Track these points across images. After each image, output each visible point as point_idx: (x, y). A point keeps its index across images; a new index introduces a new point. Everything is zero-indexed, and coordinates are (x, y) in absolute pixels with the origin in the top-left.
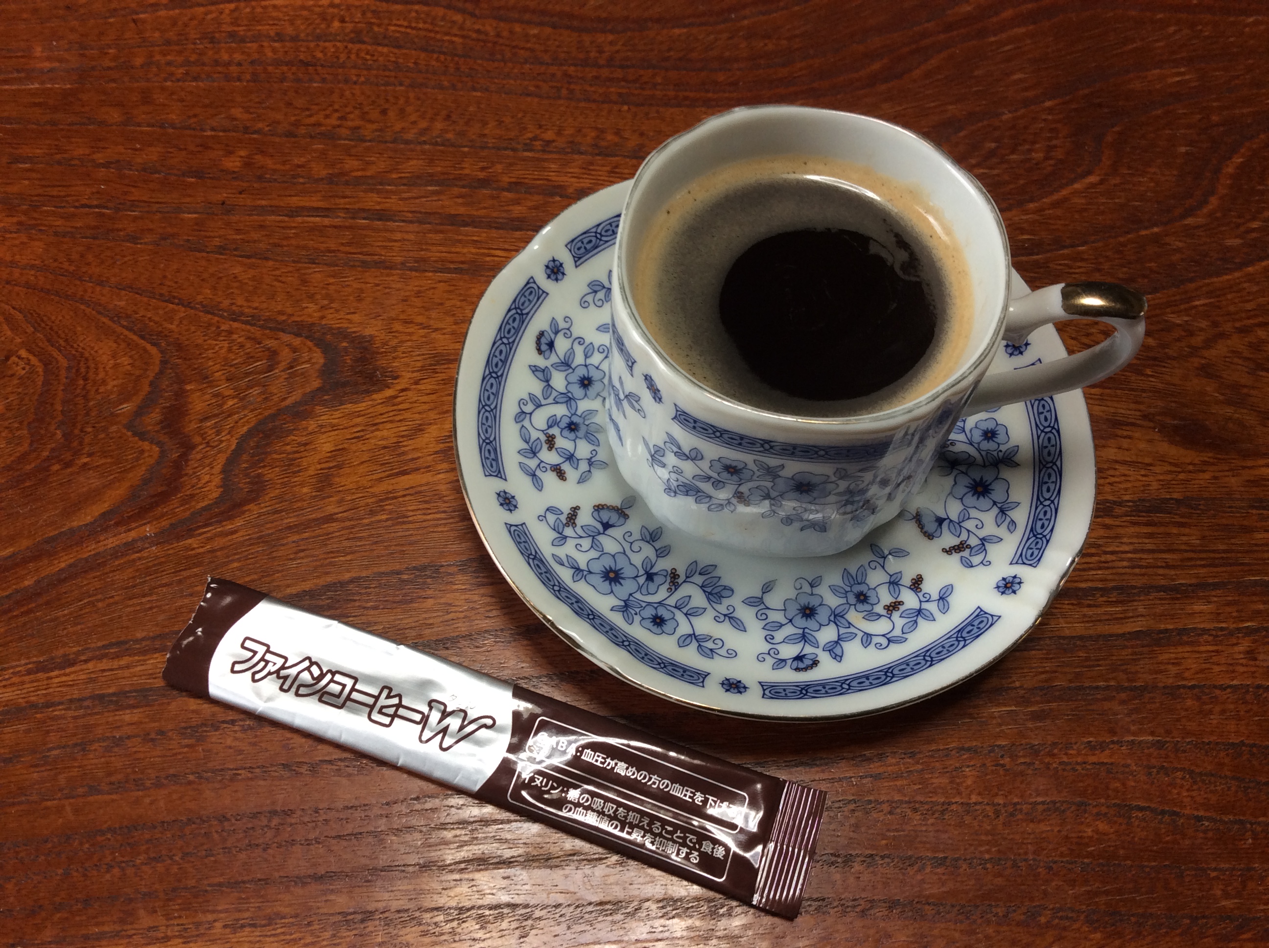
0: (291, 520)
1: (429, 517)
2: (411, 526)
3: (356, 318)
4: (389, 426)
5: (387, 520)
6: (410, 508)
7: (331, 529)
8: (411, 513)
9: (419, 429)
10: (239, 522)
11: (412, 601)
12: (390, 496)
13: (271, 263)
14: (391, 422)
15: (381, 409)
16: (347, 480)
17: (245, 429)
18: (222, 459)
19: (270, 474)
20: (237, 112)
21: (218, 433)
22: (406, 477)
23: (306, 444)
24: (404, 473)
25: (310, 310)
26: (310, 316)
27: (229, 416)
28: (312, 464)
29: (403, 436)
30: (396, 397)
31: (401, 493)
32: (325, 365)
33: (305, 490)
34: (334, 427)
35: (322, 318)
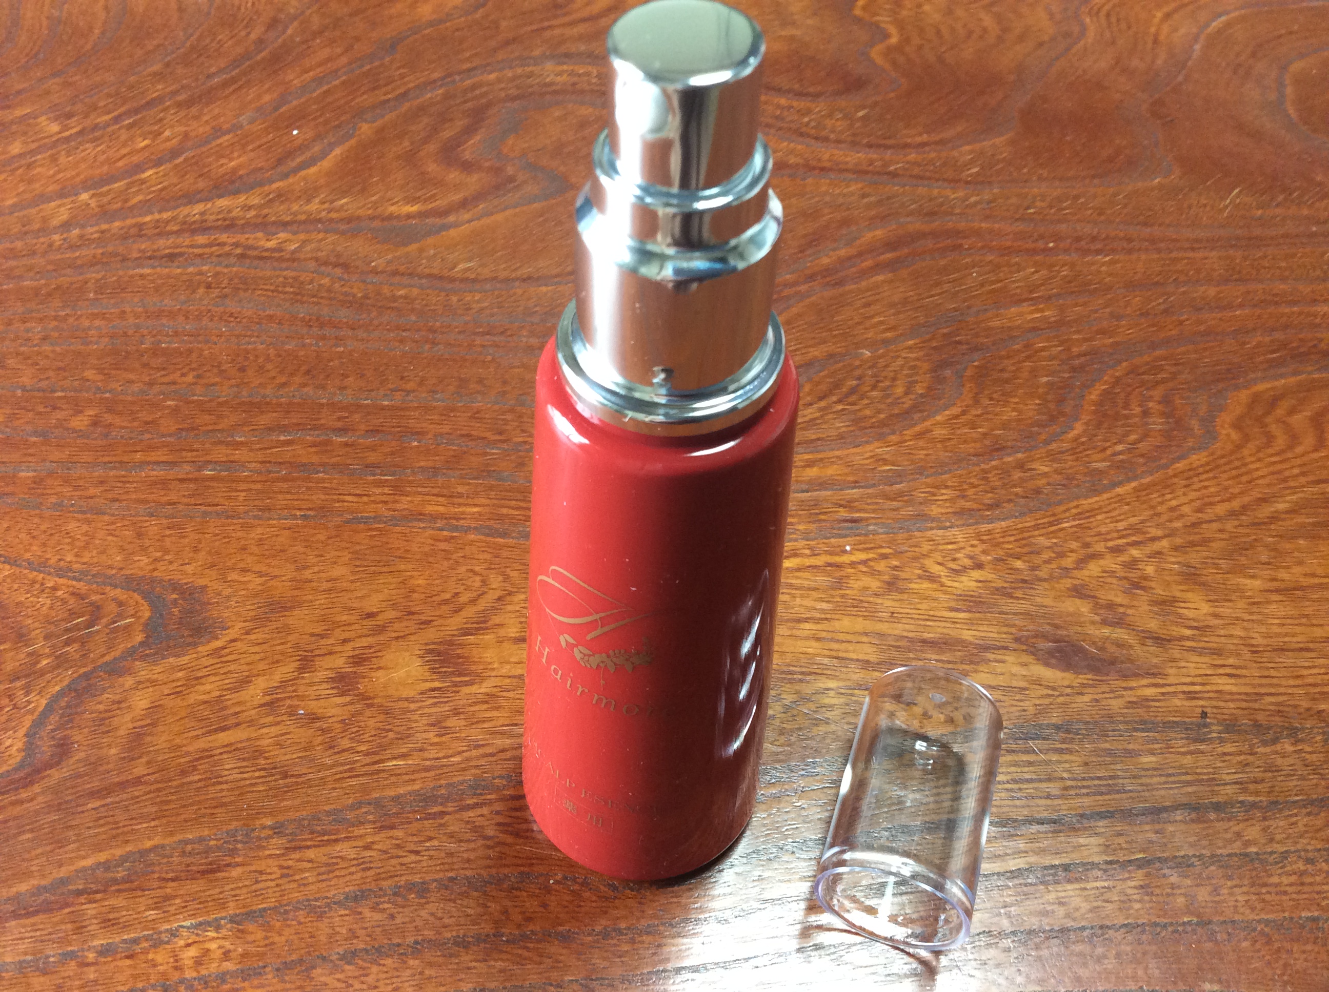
0: (95, 784)
2: (224, 786)
3: (189, 569)
4: (212, 679)
5: (200, 780)
6: (227, 767)
7: (136, 793)
8: (226, 773)
9: (245, 682)
10: (37, 788)
11: (218, 870)
12: (206, 754)
13: (106, 518)
14: (215, 675)
15: (205, 662)
16: (161, 740)
17: (57, 688)
18: (27, 722)
19: (77, 736)
20: (90, 374)
21: (27, 694)
22: (227, 733)
23: (119, 702)
24: (224, 729)
25: (142, 564)
26: (141, 569)
27: (42, 675)
28: (124, 723)
30: (224, 648)
32: (150, 619)
33: (113, 751)
34: (153, 683)
35: (154, 570)
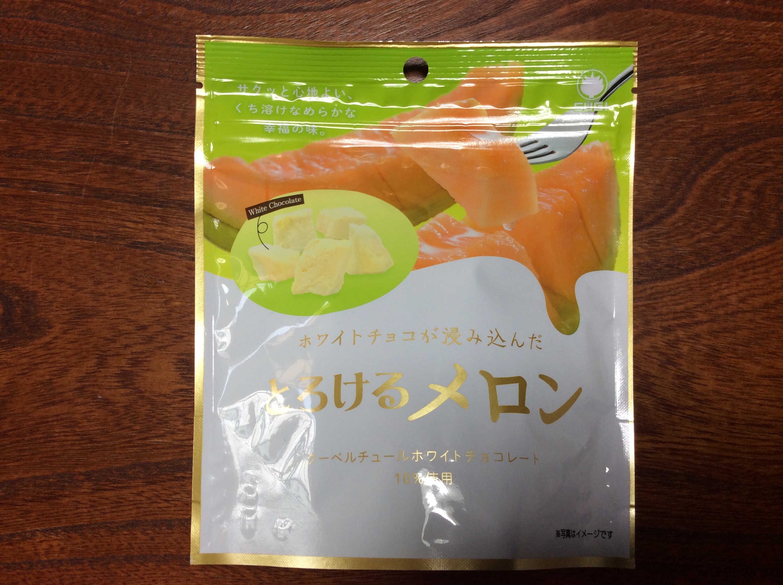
1: (69, 438)
29: (55, 375)
31: (51, 419)
